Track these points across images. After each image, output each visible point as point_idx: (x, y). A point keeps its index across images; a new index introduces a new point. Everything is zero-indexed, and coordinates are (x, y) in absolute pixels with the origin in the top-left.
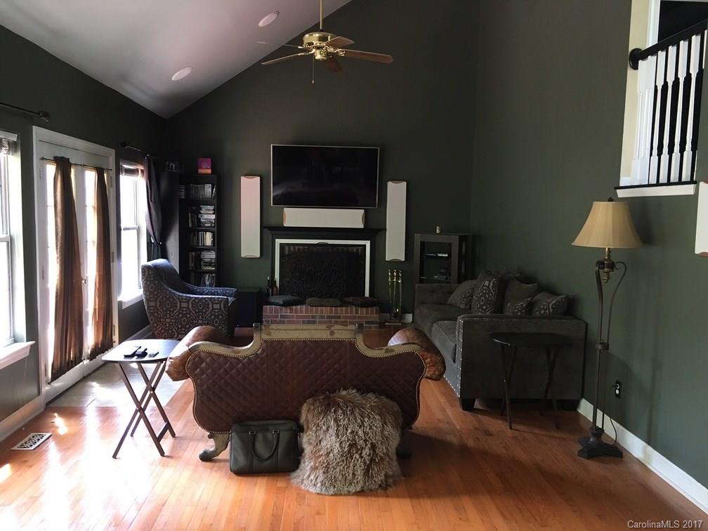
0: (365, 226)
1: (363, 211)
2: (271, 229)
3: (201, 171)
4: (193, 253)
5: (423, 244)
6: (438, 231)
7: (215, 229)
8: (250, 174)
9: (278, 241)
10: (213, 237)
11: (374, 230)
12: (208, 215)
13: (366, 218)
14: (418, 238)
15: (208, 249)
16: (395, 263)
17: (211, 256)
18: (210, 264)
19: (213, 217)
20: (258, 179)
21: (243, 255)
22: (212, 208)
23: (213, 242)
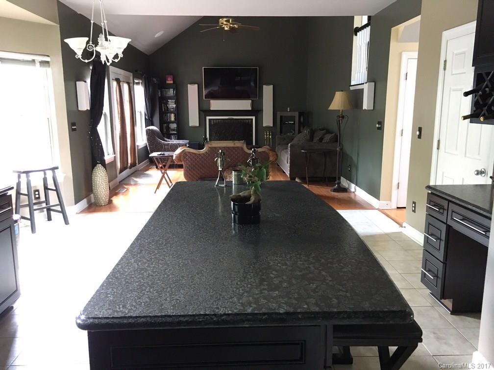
0: (252, 109)
1: (250, 101)
2: (204, 111)
3: (168, 82)
4: (166, 125)
5: (281, 117)
6: (288, 110)
7: (176, 112)
8: (192, 83)
9: (208, 118)
10: (175, 116)
11: (256, 111)
12: (172, 105)
13: (253, 105)
14: (279, 114)
15: (173, 122)
16: (268, 128)
17: (174, 126)
18: (174, 130)
19: (175, 106)
20: (196, 85)
21: (190, 125)
22: (174, 101)
23: (175, 119)
